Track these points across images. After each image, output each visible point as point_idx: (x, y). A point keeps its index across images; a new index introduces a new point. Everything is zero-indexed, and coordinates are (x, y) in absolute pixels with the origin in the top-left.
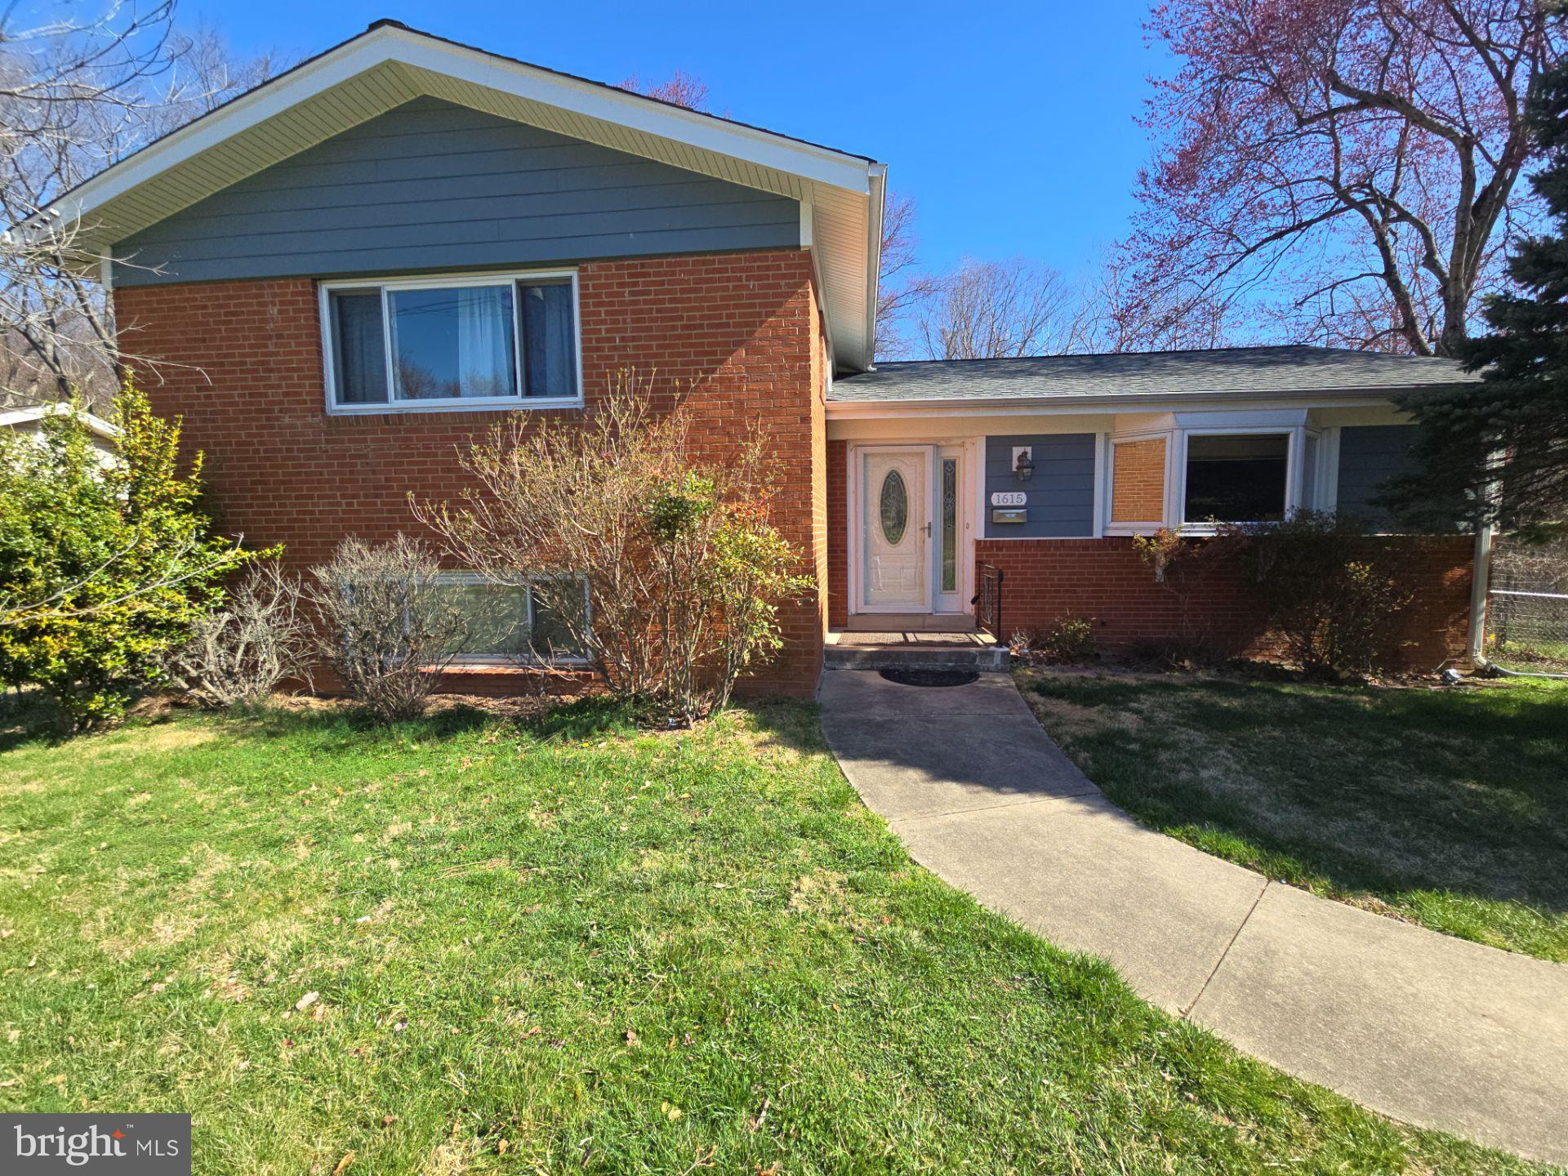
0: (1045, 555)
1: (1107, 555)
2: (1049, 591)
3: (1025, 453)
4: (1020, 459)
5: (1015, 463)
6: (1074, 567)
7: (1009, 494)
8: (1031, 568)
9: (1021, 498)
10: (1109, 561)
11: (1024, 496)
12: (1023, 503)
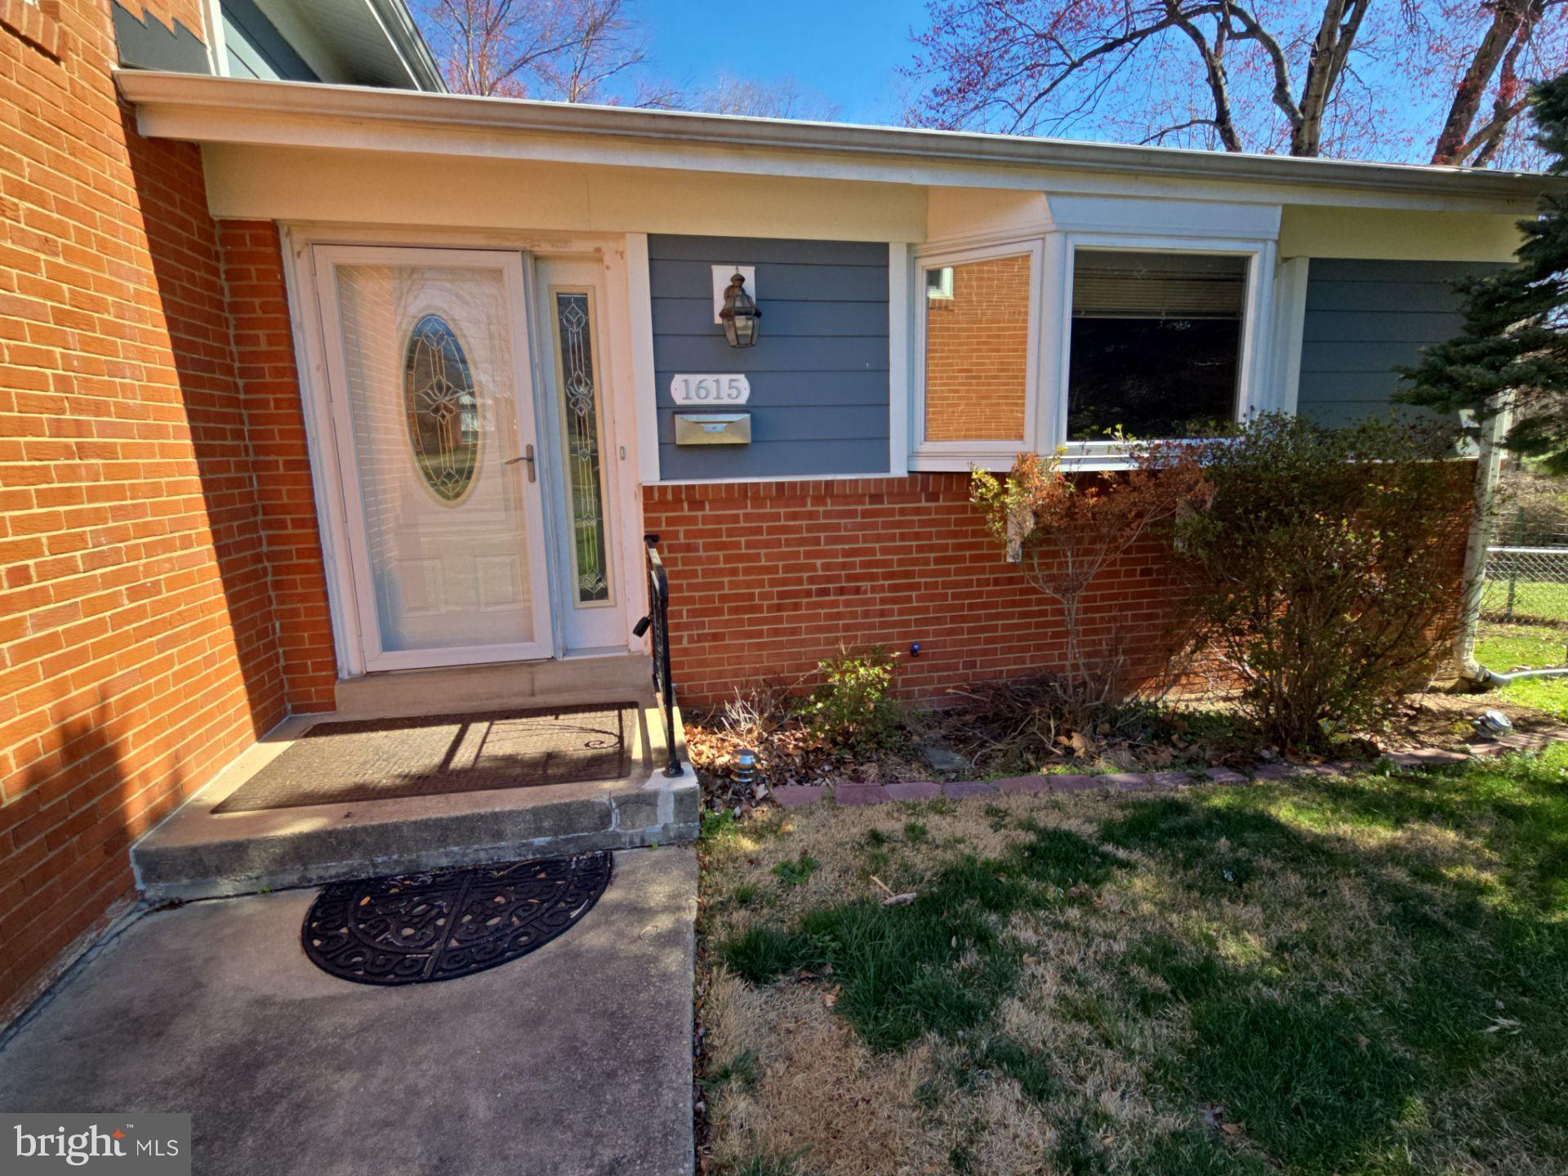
0: (794, 516)
1: (918, 511)
2: (808, 593)
3: (739, 280)
4: (729, 294)
5: (719, 303)
6: (854, 540)
7: (709, 379)
8: (767, 544)
9: (735, 388)
10: (923, 523)
11: (742, 382)
12: (743, 400)
